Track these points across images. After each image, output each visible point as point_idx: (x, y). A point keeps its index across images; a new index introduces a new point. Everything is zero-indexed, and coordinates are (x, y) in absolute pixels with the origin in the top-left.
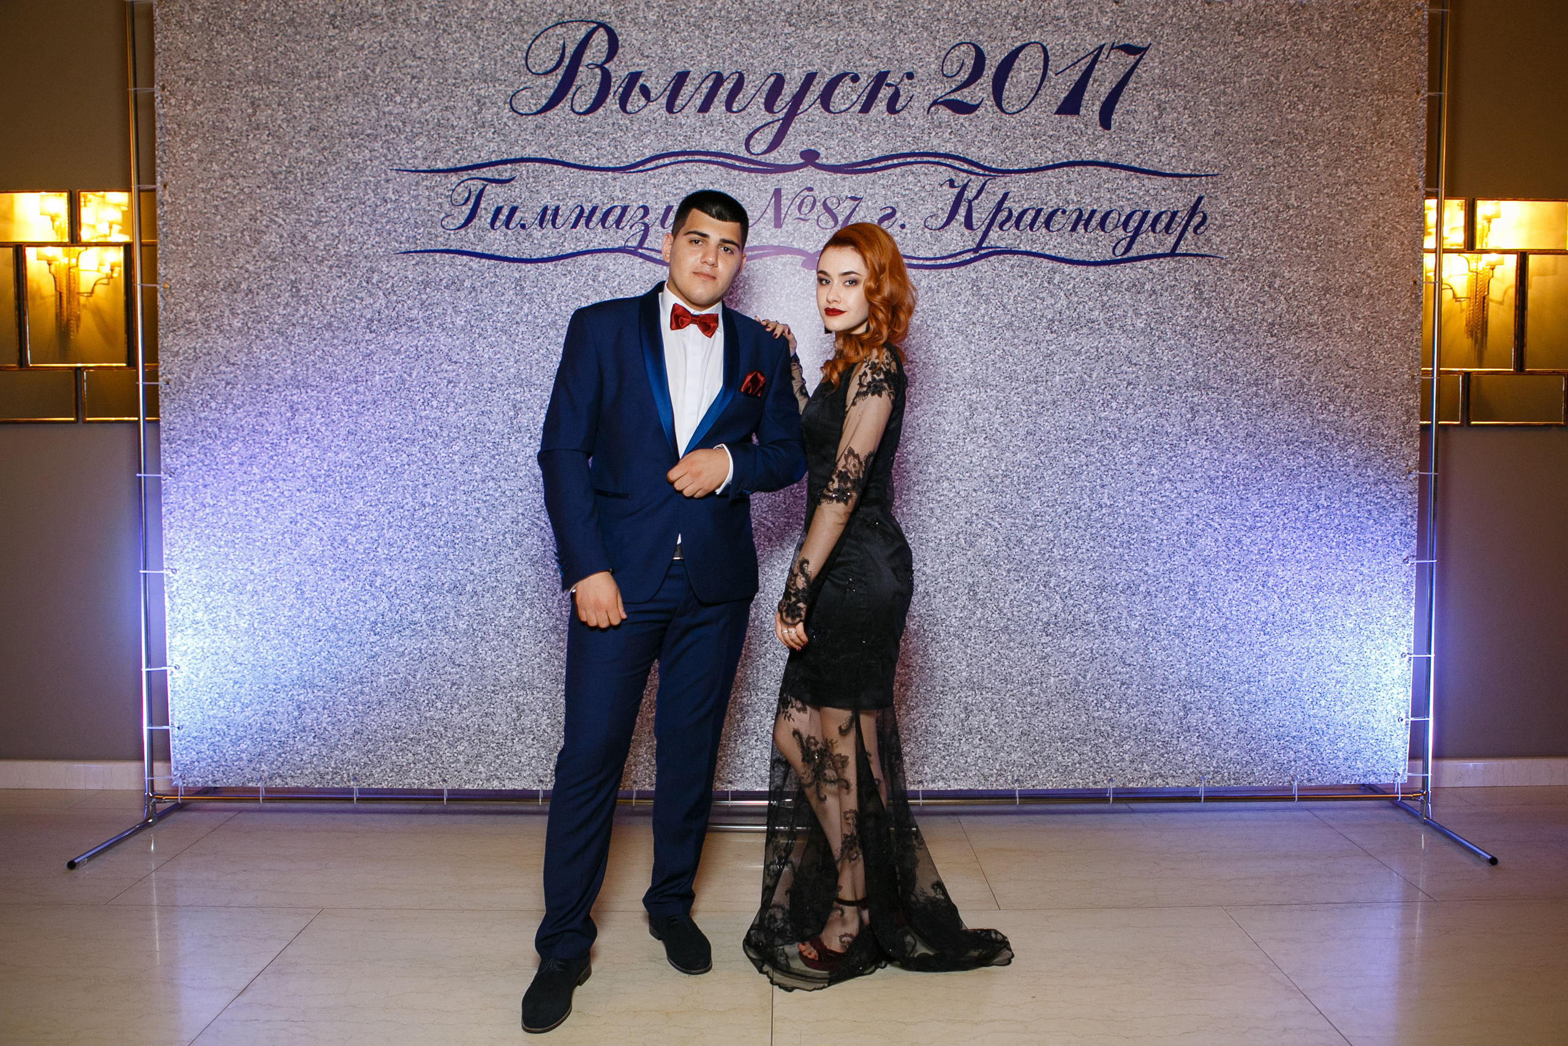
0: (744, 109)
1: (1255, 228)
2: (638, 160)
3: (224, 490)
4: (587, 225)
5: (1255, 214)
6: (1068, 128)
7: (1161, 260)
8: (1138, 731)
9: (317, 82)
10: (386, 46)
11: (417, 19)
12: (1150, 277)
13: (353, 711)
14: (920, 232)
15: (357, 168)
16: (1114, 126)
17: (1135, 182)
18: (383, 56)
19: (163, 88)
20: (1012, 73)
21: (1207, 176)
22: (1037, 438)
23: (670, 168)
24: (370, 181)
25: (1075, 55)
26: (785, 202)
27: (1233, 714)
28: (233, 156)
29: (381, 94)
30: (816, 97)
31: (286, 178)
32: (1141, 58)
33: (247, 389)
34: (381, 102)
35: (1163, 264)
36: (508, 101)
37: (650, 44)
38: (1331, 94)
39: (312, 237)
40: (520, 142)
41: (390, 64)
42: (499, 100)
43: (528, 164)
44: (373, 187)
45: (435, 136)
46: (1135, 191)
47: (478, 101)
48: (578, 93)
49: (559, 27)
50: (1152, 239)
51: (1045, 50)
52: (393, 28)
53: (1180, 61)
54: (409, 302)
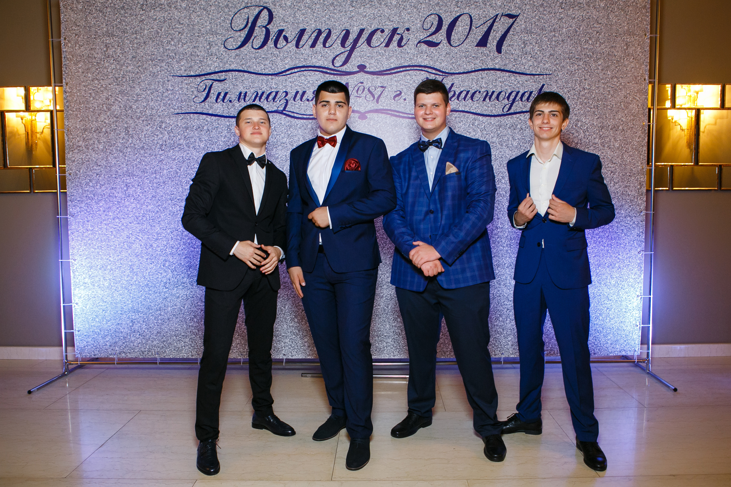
0: (331, 46)
2: (283, 70)
3: (96, 223)
4: (260, 101)
5: (569, 92)
6: (482, 53)
9: (135, 35)
10: (167, 18)
11: (181, 6)
12: (520, 122)
13: (156, 323)
15: (154, 75)
16: (503, 51)
17: (513, 78)
18: (165, 23)
19: (65, 39)
20: (455, 28)
21: (546, 75)
23: (297, 74)
24: (160, 81)
25: (485, 19)
28: (97, 70)
29: (165, 41)
30: (364, 40)
31: (122, 80)
32: (516, 20)
33: (106, 177)
34: (165, 45)
35: (526, 116)
36: (223, 43)
37: (288, 16)
38: (605, 36)
39: (134, 107)
40: (228, 62)
41: (169, 27)
42: (219, 43)
43: (232, 72)
44: (162, 84)
45: (190, 60)
46: (513, 82)
47: (209, 44)
48: (255, 39)
49: (246, 9)
50: (521, 104)
51: (471, 17)
52: (170, 10)
53: (534, 21)
54: (179, 136)
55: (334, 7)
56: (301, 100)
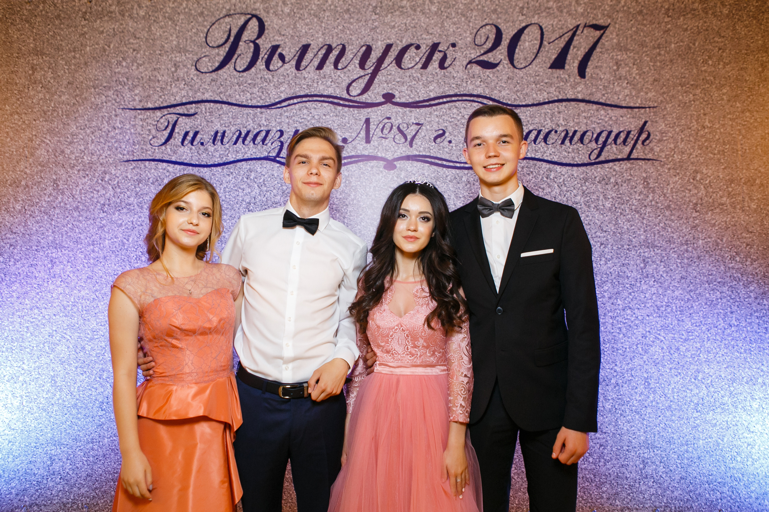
0: (346, 67)
1: (682, 141)
2: (277, 100)
3: (7, 315)
4: (243, 143)
5: (682, 132)
6: (558, 77)
7: (621, 162)
9: (73, 54)
10: (118, 31)
11: (137, 14)
12: (614, 173)
13: (86, 461)
14: (461, 145)
16: (588, 75)
17: (602, 112)
18: (115, 38)
20: (520, 43)
21: (649, 107)
23: (297, 106)
24: (105, 116)
25: (561, 31)
26: (372, 127)
27: (677, 466)
28: (19, 101)
29: (113, 61)
30: (392, 59)
31: (52, 114)
32: (604, 33)
33: (23, 249)
34: (113, 66)
35: (622, 165)
36: (194, 64)
37: (285, 28)
38: (730, 54)
39: (68, 151)
40: (201, 90)
41: (120, 42)
42: (188, 64)
43: (206, 104)
44: (107, 120)
45: (147, 87)
46: (603, 118)
47: (175, 65)
48: (239, 58)
49: (227, 17)
50: (615, 149)
51: (541, 28)
52: (122, 20)
53: (630, 34)
54: (128, 193)
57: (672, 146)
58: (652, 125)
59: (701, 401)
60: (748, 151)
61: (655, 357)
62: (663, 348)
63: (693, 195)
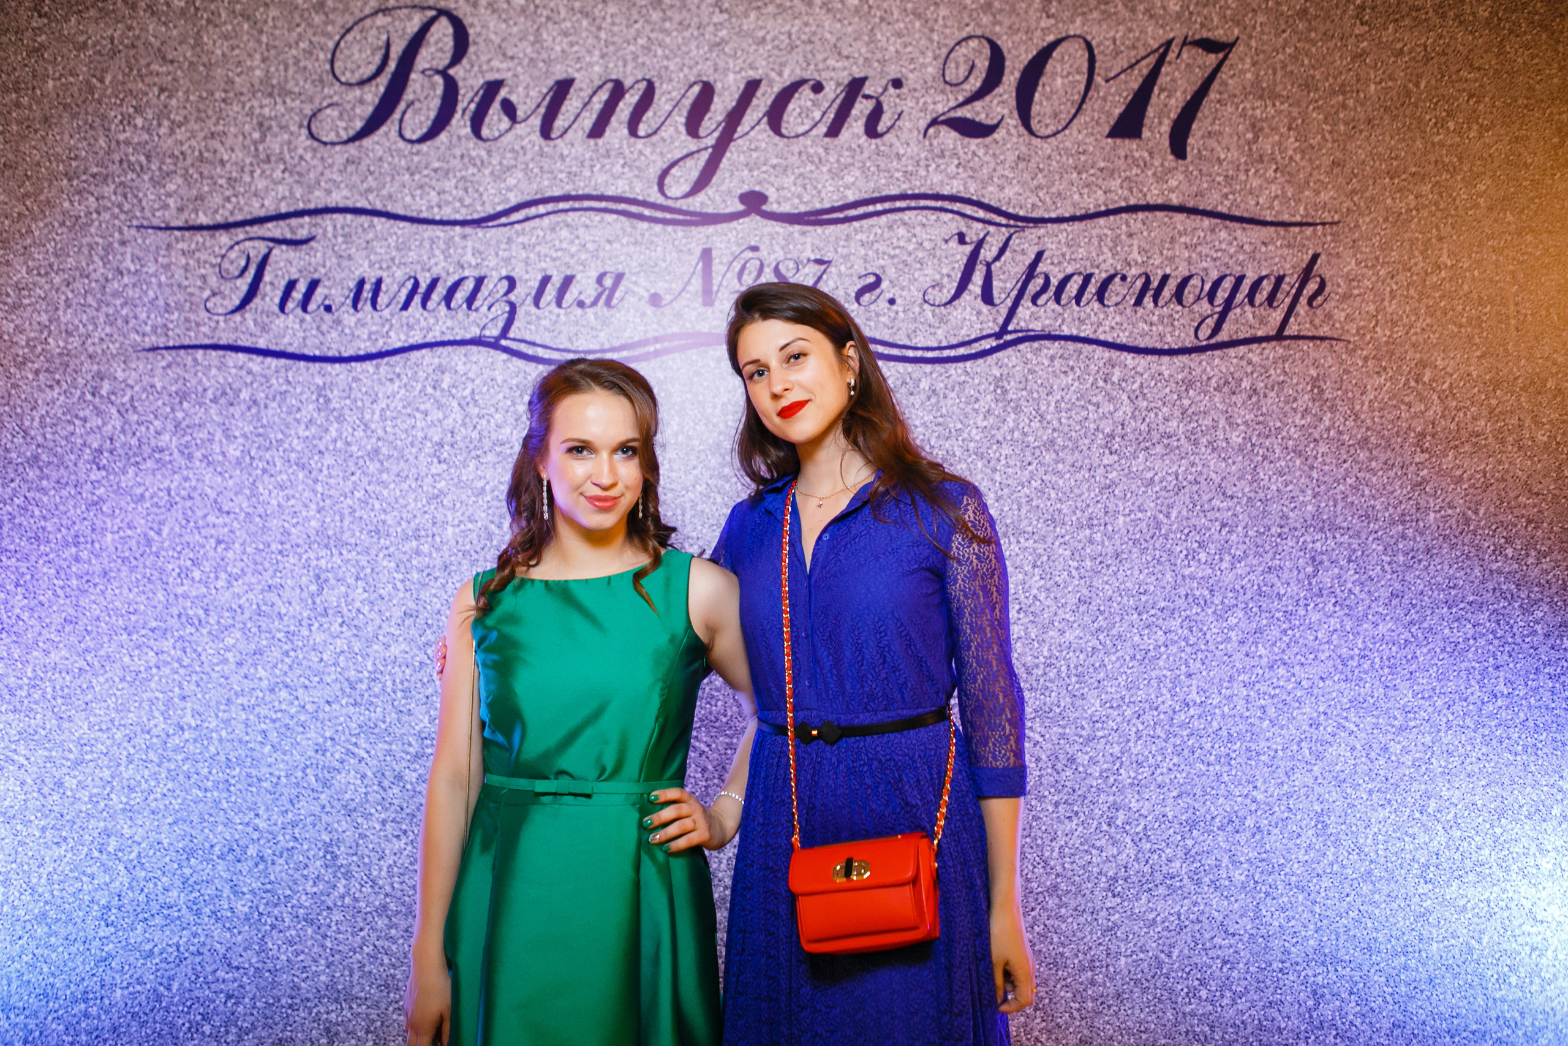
0: (655, 133)
1: (1393, 298)
2: (499, 208)
4: (424, 305)
5: (1392, 277)
6: (1126, 157)
7: (1264, 345)
8: (1249, 1030)
9: (14, 96)
10: (121, 43)
12: (1249, 369)
14: (917, 309)
16: (1191, 151)
17: (1223, 234)
18: (116, 59)
20: (1043, 80)
21: (1323, 224)
22: (1094, 608)
23: (546, 221)
24: (97, 244)
25: (1133, 53)
26: (718, 268)
27: (1385, 1001)
29: (113, 114)
30: (761, 115)
32: (1225, 58)
34: (113, 127)
35: (1267, 352)
36: (305, 123)
37: (516, 40)
39: (8, 327)
40: (323, 184)
41: (127, 70)
42: (291, 122)
43: (335, 216)
44: (102, 253)
45: (196, 176)
46: (1224, 246)
47: (261, 125)
48: (410, 111)
49: (380, 15)
50: (1251, 316)
51: (1089, 47)
52: (131, 17)
53: (1282, 62)
54: (157, 423)
55: (664, 11)
56: (559, 304)
57: (1372, 308)
58: (1329, 262)
59: (1434, 860)
60: (1529, 318)
61: (1338, 768)
62: (1353, 749)
63: (1415, 416)
